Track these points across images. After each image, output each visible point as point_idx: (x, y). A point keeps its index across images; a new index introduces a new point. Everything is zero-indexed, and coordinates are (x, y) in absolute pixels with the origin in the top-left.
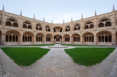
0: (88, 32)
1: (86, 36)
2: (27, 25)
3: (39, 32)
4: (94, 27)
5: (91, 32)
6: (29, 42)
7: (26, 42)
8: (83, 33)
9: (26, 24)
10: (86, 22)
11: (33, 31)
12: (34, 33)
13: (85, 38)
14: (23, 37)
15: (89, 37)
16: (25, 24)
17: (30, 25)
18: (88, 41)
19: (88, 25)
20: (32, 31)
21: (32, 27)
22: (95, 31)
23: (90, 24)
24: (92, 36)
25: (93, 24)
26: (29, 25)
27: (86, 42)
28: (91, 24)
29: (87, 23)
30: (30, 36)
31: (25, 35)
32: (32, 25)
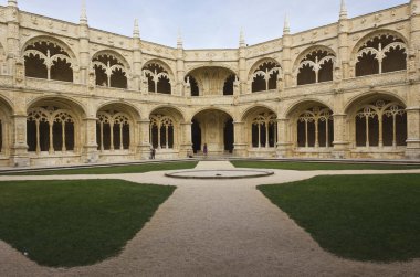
0: (378, 89)
1: (367, 115)
2: (49, 61)
3: (113, 95)
4: (409, 63)
5: (391, 90)
6: (58, 153)
7: (45, 154)
8: (348, 97)
9: (42, 56)
10: (361, 35)
11: (80, 90)
12: (84, 102)
13: (360, 123)
14: (31, 126)
15: (380, 118)
16: (35, 52)
17: (62, 57)
18: (374, 143)
19: (373, 50)
20: (75, 90)
21: (75, 68)
22: (412, 83)
23: (387, 49)
24: (394, 113)
25: (402, 46)
26: (55, 57)
27: (367, 148)
28: (394, 45)
29: (369, 44)
30: (63, 118)
31: (37, 117)
32: (74, 57)
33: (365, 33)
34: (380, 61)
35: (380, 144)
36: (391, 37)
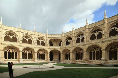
1: (93, 51)
2: (11, 37)
4: (103, 36)
5: (98, 44)
6: (13, 60)
7: (9, 60)
9: (9, 36)
13: (91, 53)
15: (96, 52)
18: (94, 59)
19: (94, 33)
21: (18, 39)
22: (103, 42)
23: (98, 33)
24: (99, 51)
26: (13, 36)
28: (100, 32)
30: (14, 51)
31: (8, 51)
32: (18, 36)
33: (92, 29)
34: (96, 36)
35: (96, 59)
36: (99, 29)
